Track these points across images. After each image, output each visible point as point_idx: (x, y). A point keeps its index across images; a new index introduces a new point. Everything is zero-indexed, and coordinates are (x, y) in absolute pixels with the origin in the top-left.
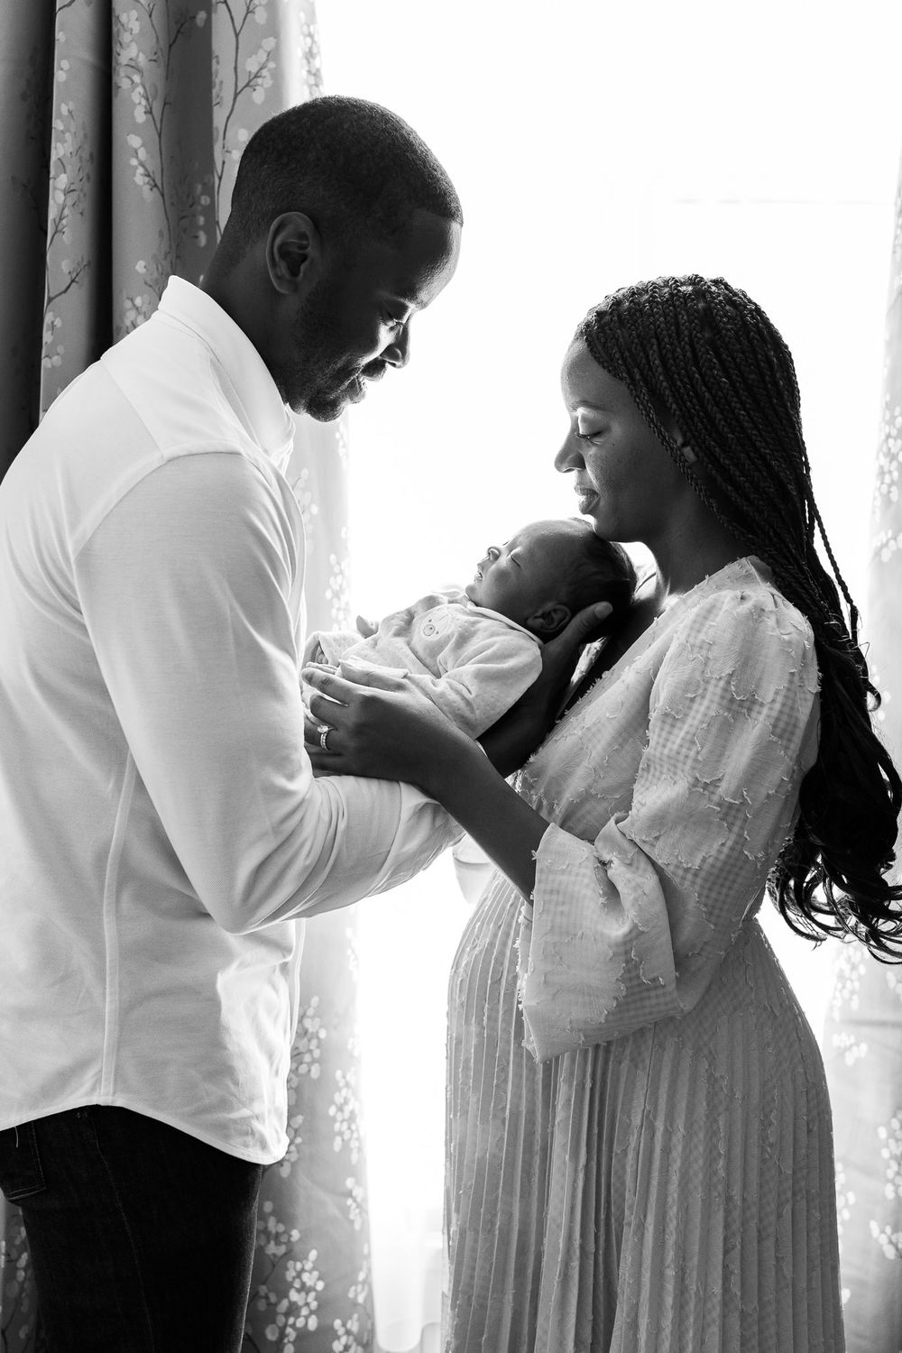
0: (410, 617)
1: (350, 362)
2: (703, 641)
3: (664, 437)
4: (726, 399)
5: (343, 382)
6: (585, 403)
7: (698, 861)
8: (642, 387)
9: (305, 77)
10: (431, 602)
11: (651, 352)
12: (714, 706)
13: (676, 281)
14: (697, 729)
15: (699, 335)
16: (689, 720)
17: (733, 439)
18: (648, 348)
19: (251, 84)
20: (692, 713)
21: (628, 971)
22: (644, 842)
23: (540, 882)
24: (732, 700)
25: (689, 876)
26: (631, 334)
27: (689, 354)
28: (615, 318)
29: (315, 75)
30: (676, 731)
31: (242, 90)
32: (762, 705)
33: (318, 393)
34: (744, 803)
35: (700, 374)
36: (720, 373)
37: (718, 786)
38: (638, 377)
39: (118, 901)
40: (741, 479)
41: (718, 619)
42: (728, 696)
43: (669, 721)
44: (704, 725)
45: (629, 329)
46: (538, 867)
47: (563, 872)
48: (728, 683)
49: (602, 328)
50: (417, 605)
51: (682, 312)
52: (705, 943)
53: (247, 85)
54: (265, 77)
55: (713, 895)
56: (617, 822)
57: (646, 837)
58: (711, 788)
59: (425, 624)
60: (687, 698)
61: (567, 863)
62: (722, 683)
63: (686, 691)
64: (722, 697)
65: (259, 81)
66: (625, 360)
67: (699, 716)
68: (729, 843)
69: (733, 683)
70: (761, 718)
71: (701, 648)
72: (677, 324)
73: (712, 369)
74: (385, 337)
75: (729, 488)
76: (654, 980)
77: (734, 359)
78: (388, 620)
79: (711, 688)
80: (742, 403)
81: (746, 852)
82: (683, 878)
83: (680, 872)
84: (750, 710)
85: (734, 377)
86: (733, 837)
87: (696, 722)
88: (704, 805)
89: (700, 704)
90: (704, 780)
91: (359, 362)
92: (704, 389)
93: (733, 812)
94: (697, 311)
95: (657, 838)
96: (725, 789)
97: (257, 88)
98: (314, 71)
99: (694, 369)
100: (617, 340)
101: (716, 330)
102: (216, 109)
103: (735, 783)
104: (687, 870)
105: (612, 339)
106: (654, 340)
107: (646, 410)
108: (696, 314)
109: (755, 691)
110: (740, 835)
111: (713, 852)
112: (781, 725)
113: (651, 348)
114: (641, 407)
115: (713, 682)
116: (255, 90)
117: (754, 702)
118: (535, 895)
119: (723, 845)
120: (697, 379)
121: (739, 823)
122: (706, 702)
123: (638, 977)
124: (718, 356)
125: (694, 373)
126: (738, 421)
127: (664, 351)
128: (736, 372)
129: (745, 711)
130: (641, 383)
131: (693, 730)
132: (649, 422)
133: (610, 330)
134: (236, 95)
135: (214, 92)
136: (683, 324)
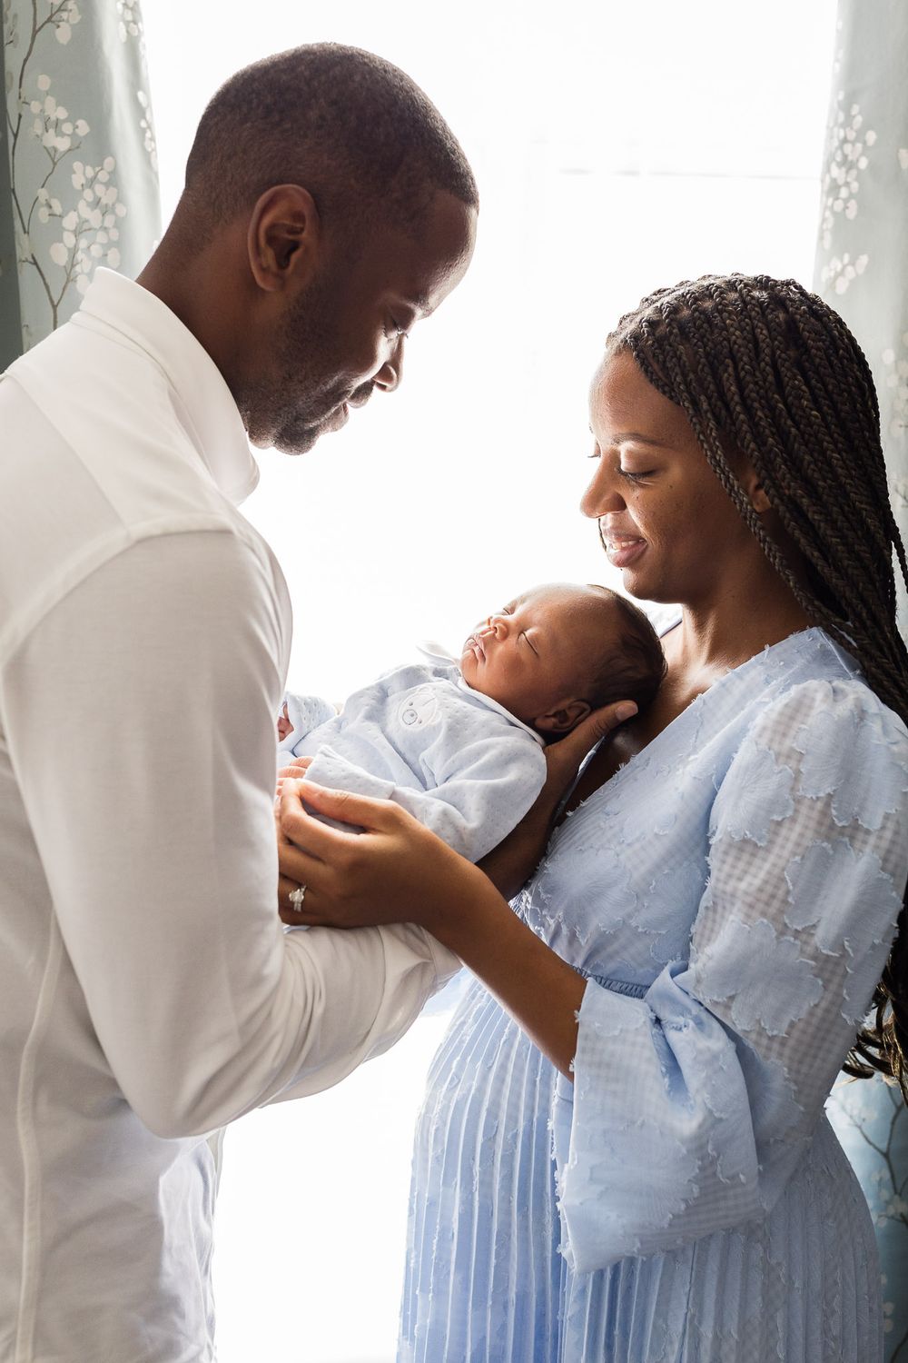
0: (382, 694)
1: (341, 383)
2: (792, 750)
3: (733, 486)
4: (816, 437)
5: (330, 408)
6: (635, 436)
7: (785, 1026)
8: (709, 419)
9: (120, 12)
10: (412, 677)
11: (726, 375)
12: (810, 834)
13: (746, 285)
14: (788, 861)
15: (783, 355)
16: (776, 850)
17: (824, 488)
18: (720, 371)
19: (53, 19)
20: (779, 840)
21: (702, 1169)
22: (716, 1003)
23: (584, 1051)
24: (832, 826)
25: (776, 1046)
26: (697, 352)
27: (770, 378)
28: (675, 331)
29: (132, 9)
30: (757, 862)
31: (42, 26)
32: (868, 832)
33: (295, 421)
34: (844, 954)
35: (785, 404)
36: (811, 405)
37: (813, 935)
38: (705, 406)
39: (35, 1104)
40: (834, 540)
41: (810, 720)
42: (827, 822)
43: (749, 848)
44: (798, 858)
45: (695, 345)
46: (581, 1032)
47: (615, 1039)
48: (828, 805)
49: (660, 342)
50: (392, 678)
51: (760, 324)
52: (793, 1128)
53: (49, 20)
54: (71, 10)
55: (804, 1069)
56: (673, 974)
57: (718, 997)
58: (804, 937)
59: (405, 709)
60: (773, 821)
61: (620, 1027)
62: (819, 805)
63: (770, 812)
64: (820, 823)
65: (65, 15)
66: (688, 385)
67: (790, 846)
68: (824, 1004)
69: (833, 805)
70: (868, 849)
71: (789, 757)
72: (756, 341)
73: (799, 398)
74: (384, 349)
75: (816, 554)
76: (734, 1177)
77: (825, 385)
78: (355, 698)
79: (804, 810)
80: (835, 443)
81: (844, 1016)
82: (769, 1049)
83: (764, 1041)
84: (852, 838)
85: (825, 408)
86: (829, 996)
87: (786, 853)
88: (795, 958)
89: (791, 829)
90: (795, 927)
91: (353, 383)
92: (789, 422)
93: (830, 967)
94: (779, 325)
95: (732, 998)
96: (823, 937)
97: (61, 24)
98: (131, 5)
99: (776, 396)
100: (679, 359)
101: (802, 347)
102: (8, 50)
103: (834, 931)
104: (771, 1038)
105: (672, 357)
106: (728, 361)
107: (711, 451)
108: (779, 329)
109: (858, 814)
110: (838, 994)
111: (803, 1015)
112: (893, 858)
113: (726, 371)
114: (705, 446)
115: (807, 802)
116: (58, 27)
117: (856, 827)
118: (575, 1067)
119: (816, 1006)
120: (781, 410)
121: (836, 980)
122: (798, 828)
123: (714, 1174)
124: (807, 383)
125: (777, 402)
126: (830, 465)
127: (742, 374)
128: (827, 402)
129: (846, 839)
130: (709, 415)
131: (781, 863)
132: (715, 467)
133: (670, 345)
134: (35, 32)
135: (6, 27)
136: (763, 341)
